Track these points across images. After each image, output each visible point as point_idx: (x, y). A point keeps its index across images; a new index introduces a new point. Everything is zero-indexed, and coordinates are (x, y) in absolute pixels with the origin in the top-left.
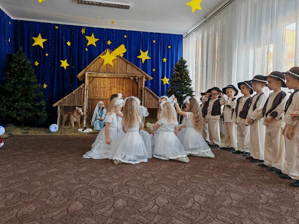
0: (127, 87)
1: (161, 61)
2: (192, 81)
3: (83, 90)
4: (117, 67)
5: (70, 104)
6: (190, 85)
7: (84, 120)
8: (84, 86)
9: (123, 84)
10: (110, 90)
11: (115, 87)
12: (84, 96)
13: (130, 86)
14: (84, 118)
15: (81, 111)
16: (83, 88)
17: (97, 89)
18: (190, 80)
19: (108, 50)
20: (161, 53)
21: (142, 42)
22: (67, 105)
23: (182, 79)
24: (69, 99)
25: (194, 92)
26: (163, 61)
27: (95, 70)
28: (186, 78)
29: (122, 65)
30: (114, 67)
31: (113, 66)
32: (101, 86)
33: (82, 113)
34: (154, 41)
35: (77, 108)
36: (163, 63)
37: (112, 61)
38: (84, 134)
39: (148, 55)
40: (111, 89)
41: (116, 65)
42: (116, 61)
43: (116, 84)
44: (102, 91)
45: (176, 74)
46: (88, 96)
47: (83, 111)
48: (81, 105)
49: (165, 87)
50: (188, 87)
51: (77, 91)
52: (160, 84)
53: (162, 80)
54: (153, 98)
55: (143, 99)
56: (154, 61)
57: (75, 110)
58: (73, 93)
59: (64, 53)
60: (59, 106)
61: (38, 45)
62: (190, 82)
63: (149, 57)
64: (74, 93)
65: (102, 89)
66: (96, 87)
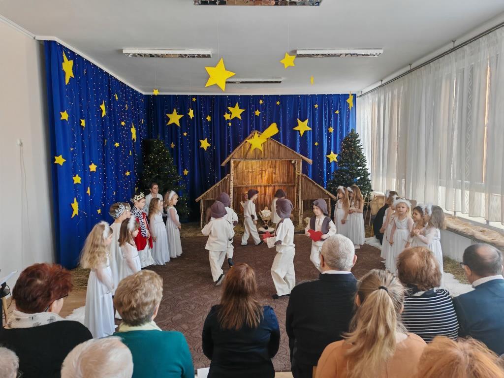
0: (280, 170)
1: (326, 132)
2: (366, 160)
3: (228, 180)
4: (268, 151)
5: (214, 198)
6: (364, 166)
8: (229, 177)
9: (276, 167)
11: (266, 171)
12: (230, 188)
13: (284, 169)
17: (244, 174)
18: (364, 159)
19: (256, 132)
20: (326, 121)
21: (300, 109)
22: (211, 199)
24: (213, 191)
25: (369, 174)
26: (328, 131)
27: (241, 157)
29: (274, 148)
30: (264, 151)
31: (262, 150)
32: (249, 171)
34: (316, 106)
36: (329, 134)
37: (262, 144)
39: (309, 125)
40: (261, 174)
43: (266, 167)
46: (234, 184)
49: (332, 165)
50: (362, 169)
51: (222, 182)
52: (325, 163)
53: (328, 156)
54: (314, 187)
55: (300, 189)
56: (317, 132)
58: (217, 184)
59: (204, 130)
60: (202, 201)
61: (174, 124)
62: (364, 161)
63: (310, 127)
64: (219, 185)
65: (250, 175)
66: (243, 172)
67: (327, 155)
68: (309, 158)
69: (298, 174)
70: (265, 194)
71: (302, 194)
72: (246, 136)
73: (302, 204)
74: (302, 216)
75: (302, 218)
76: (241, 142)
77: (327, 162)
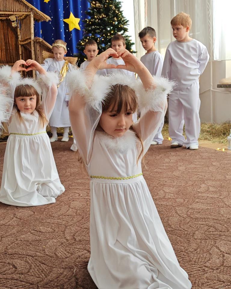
2: (128, 21)
6: (126, 30)
18: (124, 20)
23: (109, 19)
25: (133, 44)
28: (117, 16)
45: (96, 8)
49: (73, 35)
50: (122, 34)
52: (62, 30)
53: (66, 20)
62: (124, 23)
67: (64, 19)
77: (65, 31)
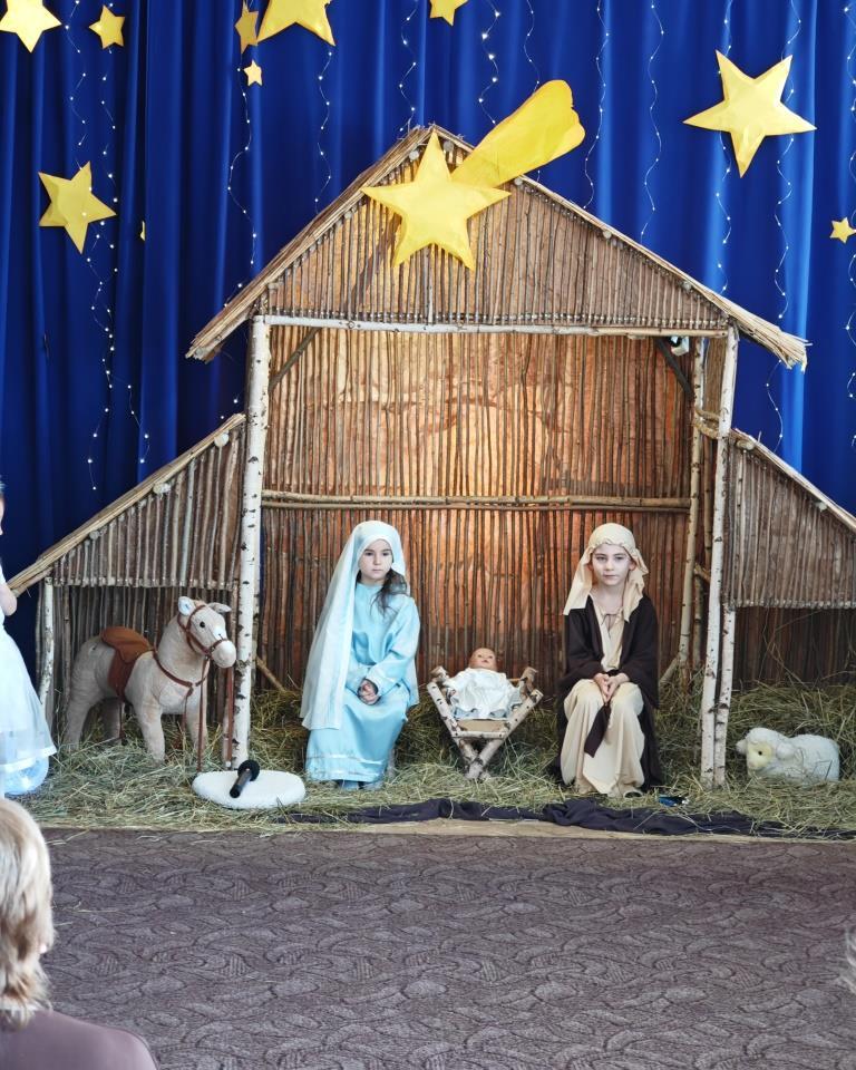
0: (588, 400)
3: (233, 457)
4: (508, 266)
5: (133, 575)
7: (239, 703)
8: (243, 434)
9: (559, 378)
10: (449, 426)
11: (488, 404)
12: (240, 512)
13: (617, 395)
14: (237, 689)
15: (219, 629)
16: (235, 445)
17: (342, 419)
19: (434, 138)
22: (111, 581)
24: (125, 531)
27: (327, 302)
29: (548, 247)
30: (483, 266)
31: (470, 262)
32: (375, 397)
33: (228, 647)
35: (186, 605)
37: (469, 221)
38: (244, 826)
40: (451, 420)
41: (496, 250)
42: (497, 221)
43: (493, 377)
44: (382, 437)
46: (267, 484)
47: (233, 631)
48: (215, 577)
51: (186, 468)
54: (808, 525)
55: (718, 532)
56: (846, 152)
57: (173, 621)
58: (161, 485)
59: (72, 108)
60: (49, 590)
64: (167, 488)
65: (378, 422)
66: (331, 408)
68: (789, 327)
69: (709, 431)
70: (480, 564)
71: (725, 571)
72: (360, 157)
73: (730, 638)
74: (724, 715)
75: (722, 733)
76: (328, 198)
